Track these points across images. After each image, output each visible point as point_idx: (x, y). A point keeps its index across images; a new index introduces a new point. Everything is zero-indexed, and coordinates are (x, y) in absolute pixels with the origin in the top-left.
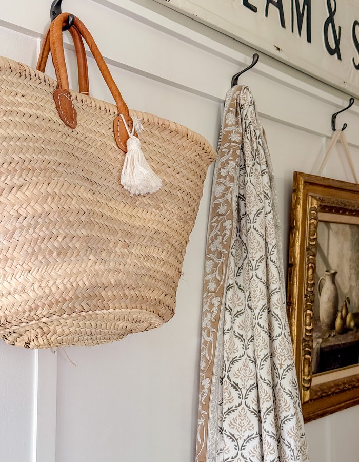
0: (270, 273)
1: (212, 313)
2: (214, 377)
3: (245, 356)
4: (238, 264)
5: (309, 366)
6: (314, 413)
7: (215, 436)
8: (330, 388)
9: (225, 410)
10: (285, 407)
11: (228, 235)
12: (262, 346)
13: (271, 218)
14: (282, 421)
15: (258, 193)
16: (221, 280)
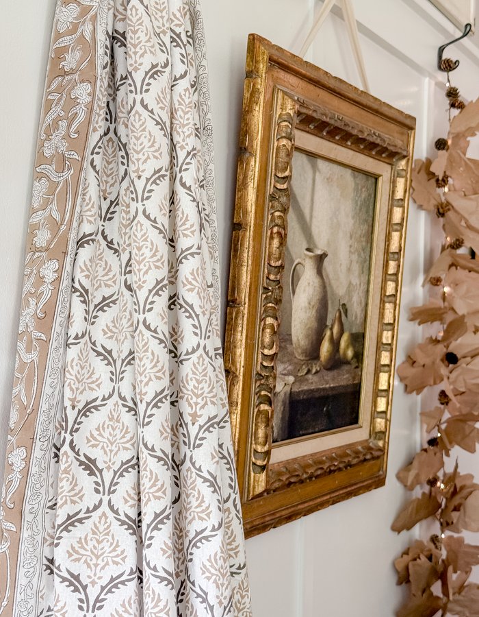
0: (179, 213)
1: (39, 297)
2: (38, 444)
3: (115, 397)
4: (110, 193)
5: (267, 426)
6: (273, 514)
7: (35, 581)
8: (305, 467)
9: (59, 521)
10: (199, 510)
11: (82, 117)
12: (151, 372)
13: (185, 90)
14: (190, 542)
15: (158, 31)
16: (63, 221)
